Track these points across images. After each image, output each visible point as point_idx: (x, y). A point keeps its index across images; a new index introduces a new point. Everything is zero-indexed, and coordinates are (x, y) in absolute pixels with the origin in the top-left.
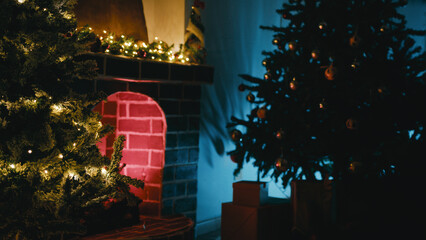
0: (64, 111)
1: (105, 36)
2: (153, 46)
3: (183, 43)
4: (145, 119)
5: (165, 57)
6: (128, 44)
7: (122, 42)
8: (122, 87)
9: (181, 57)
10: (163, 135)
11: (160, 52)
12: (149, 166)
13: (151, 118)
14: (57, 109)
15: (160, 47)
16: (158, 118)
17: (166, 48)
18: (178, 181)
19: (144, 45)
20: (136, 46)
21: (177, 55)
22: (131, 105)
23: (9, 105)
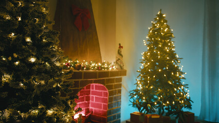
0: (54, 113)
1: (84, 62)
2: (103, 64)
3: (115, 61)
4: (101, 91)
5: (108, 68)
6: (93, 65)
7: (91, 64)
8: (91, 82)
9: (114, 67)
10: (107, 98)
11: (106, 67)
12: (102, 110)
13: (103, 91)
14: (50, 112)
15: (106, 64)
16: (106, 91)
17: (108, 64)
18: (113, 115)
19: (100, 64)
20: (96, 65)
21: (112, 67)
22: (96, 86)
23: (23, 115)
